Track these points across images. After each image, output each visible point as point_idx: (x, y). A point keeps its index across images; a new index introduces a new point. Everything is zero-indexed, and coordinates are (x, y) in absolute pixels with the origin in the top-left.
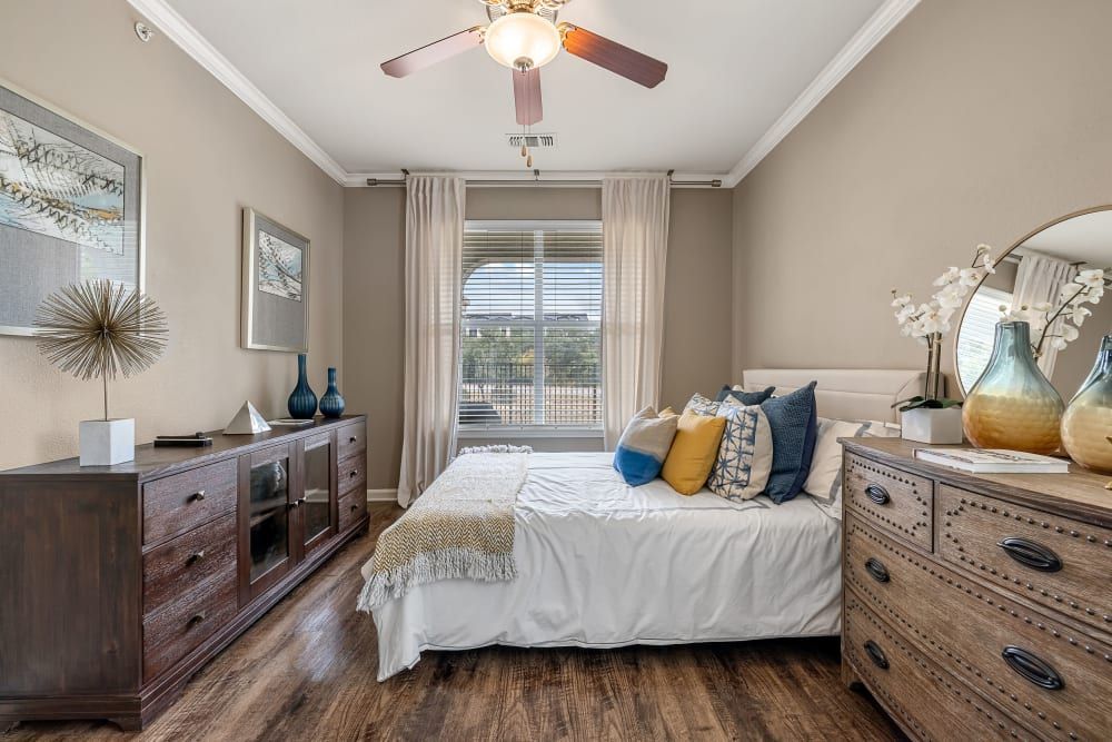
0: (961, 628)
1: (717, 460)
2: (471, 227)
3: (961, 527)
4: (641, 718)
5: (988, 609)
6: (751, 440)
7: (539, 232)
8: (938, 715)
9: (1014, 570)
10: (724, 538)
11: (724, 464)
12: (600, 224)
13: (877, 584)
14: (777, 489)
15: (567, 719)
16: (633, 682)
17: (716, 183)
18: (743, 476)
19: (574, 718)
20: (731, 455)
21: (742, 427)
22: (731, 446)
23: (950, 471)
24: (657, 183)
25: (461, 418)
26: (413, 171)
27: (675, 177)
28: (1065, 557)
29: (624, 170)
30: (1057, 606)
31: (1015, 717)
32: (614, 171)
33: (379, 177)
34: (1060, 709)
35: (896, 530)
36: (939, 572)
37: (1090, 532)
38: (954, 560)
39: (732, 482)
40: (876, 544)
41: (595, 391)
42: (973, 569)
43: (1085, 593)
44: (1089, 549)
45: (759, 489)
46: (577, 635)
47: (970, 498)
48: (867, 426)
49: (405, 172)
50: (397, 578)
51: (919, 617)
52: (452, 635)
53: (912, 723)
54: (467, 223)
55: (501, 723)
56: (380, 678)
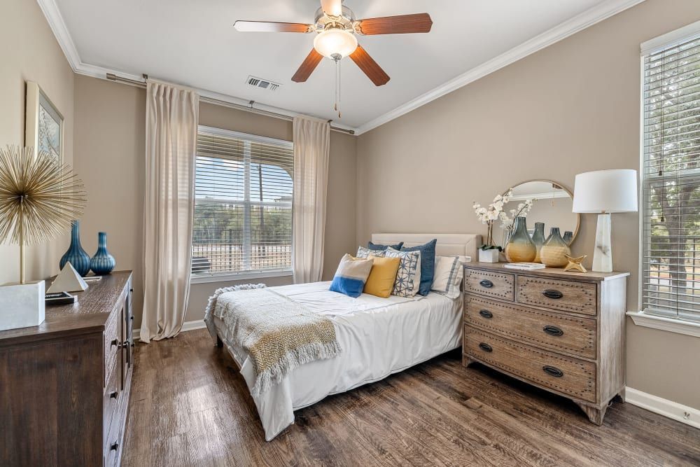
0: (526, 326)
1: (396, 279)
2: (202, 130)
3: (526, 290)
4: (413, 404)
5: (537, 316)
6: (415, 268)
7: (247, 141)
8: (517, 360)
9: (547, 300)
10: (420, 313)
11: (401, 280)
12: (292, 144)
13: (485, 319)
14: (424, 290)
15: (385, 416)
16: (395, 391)
17: (352, 132)
18: (410, 285)
19: (388, 415)
20: (404, 276)
21: (411, 261)
22: (405, 271)
23: (520, 270)
24: (319, 124)
25: (193, 269)
26: (152, 77)
27: (332, 124)
28: (563, 293)
29: (306, 114)
30: (562, 309)
31: (547, 349)
32: (301, 113)
33: (118, 74)
34: (562, 341)
35: (496, 296)
36: (518, 308)
37: (571, 283)
38: (523, 302)
39: (406, 289)
40: (485, 304)
41: (230, 249)
42: (531, 303)
43: (570, 303)
44: (572, 289)
45: (417, 291)
46: (368, 377)
47: (530, 279)
48: (457, 258)
49: (145, 76)
50: (277, 370)
51: (508, 326)
52: (306, 397)
53: (504, 368)
54: (200, 127)
55: (359, 431)
56: (269, 438)
